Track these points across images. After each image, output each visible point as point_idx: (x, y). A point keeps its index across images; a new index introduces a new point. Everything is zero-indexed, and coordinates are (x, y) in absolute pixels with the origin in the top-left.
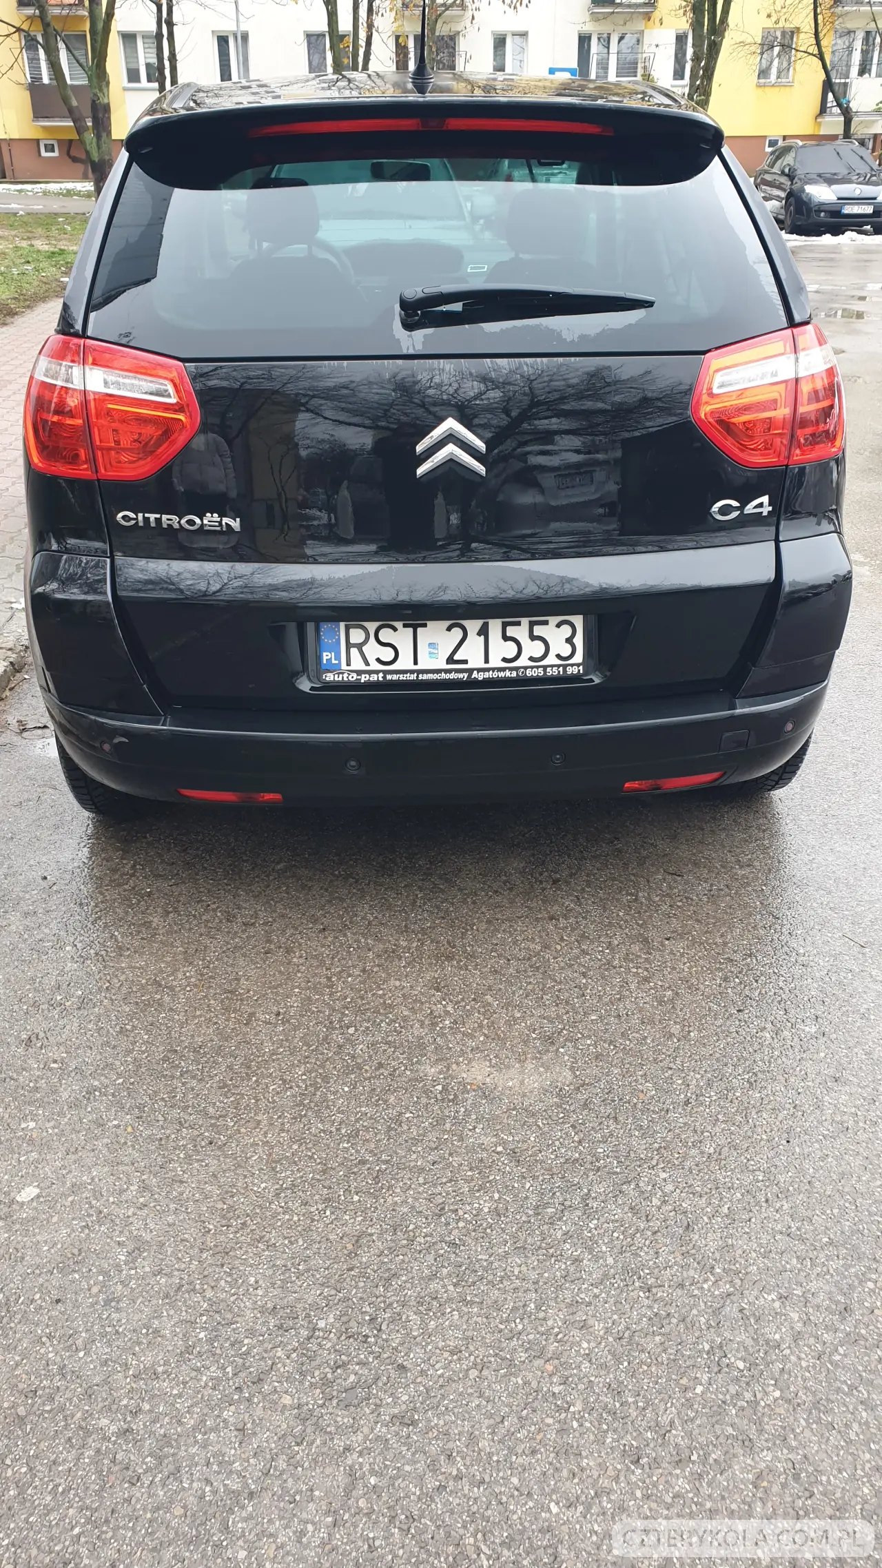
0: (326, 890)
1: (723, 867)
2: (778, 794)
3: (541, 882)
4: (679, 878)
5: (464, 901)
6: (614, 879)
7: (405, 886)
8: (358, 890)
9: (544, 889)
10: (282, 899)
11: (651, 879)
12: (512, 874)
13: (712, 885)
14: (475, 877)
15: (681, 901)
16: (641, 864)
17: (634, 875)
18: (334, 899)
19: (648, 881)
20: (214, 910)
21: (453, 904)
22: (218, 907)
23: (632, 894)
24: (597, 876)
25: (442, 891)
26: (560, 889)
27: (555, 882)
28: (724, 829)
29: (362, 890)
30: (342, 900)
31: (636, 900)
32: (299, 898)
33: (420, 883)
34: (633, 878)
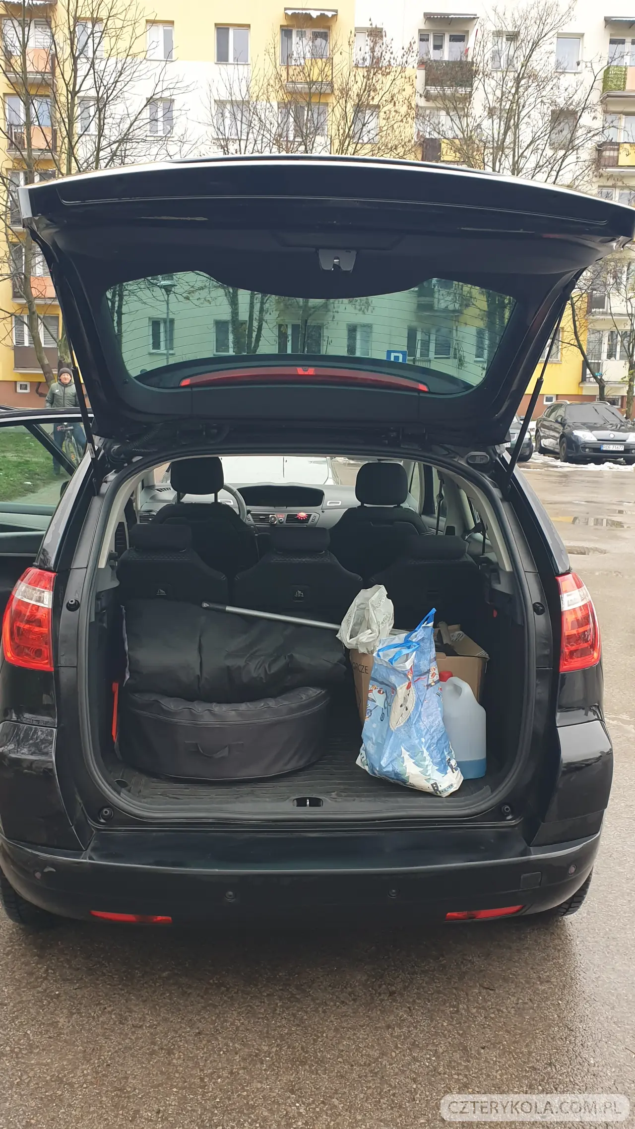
0: (202, 997)
1: (527, 982)
2: (570, 918)
3: (380, 994)
4: (491, 992)
5: (317, 1011)
6: (439, 992)
7: (268, 995)
8: (229, 998)
9: (382, 1000)
10: (165, 1005)
11: (470, 993)
12: (355, 986)
13: (518, 999)
14: (325, 988)
15: (493, 1013)
16: (461, 979)
17: (456, 988)
18: (209, 1005)
19: (467, 994)
20: (110, 1013)
21: (306, 1012)
22: (113, 1010)
23: (454, 1006)
24: (426, 989)
25: (298, 1001)
26: (395, 1000)
27: (392, 994)
28: (527, 948)
29: (232, 998)
30: (215, 1007)
31: (457, 1011)
32: (179, 1004)
33: (280, 993)
34: (454, 991)
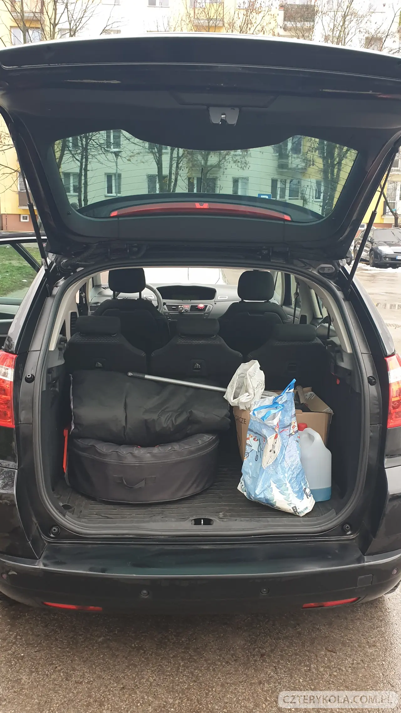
0: (126, 658)
1: (359, 646)
3: (254, 656)
4: (334, 654)
5: (208, 669)
6: (296, 654)
7: (174, 656)
8: (145, 659)
9: (255, 661)
10: (100, 664)
11: (318, 655)
12: (237, 649)
13: (353, 660)
14: (215, 651)
15: (336, 671)
16: (312, 643)
17: (308, 651)
18: (131, 665)
19: (316, 656)
20: (59, 671)
21: (201, 671)
22: (61, 669)
23: (307, 666)
24: (287, 652)
25: (195, 661)
26: (264, 661)
27: (262, 655)
28: (359, 619)
29: (147, 659)
30: (135, 666)
31: (310, 670)
32: (110, 663)
33: (182, 655)
34: (307, 653)
